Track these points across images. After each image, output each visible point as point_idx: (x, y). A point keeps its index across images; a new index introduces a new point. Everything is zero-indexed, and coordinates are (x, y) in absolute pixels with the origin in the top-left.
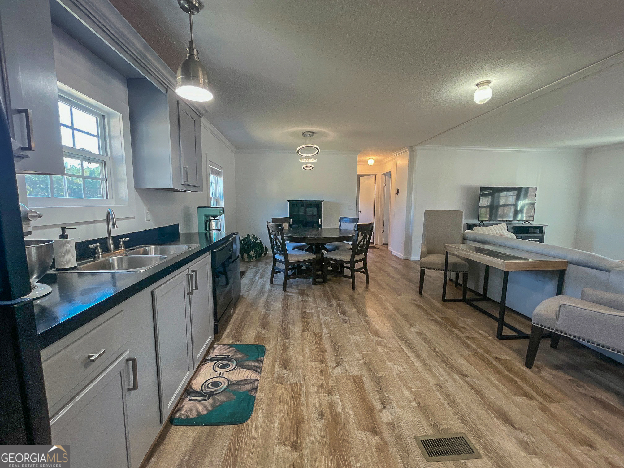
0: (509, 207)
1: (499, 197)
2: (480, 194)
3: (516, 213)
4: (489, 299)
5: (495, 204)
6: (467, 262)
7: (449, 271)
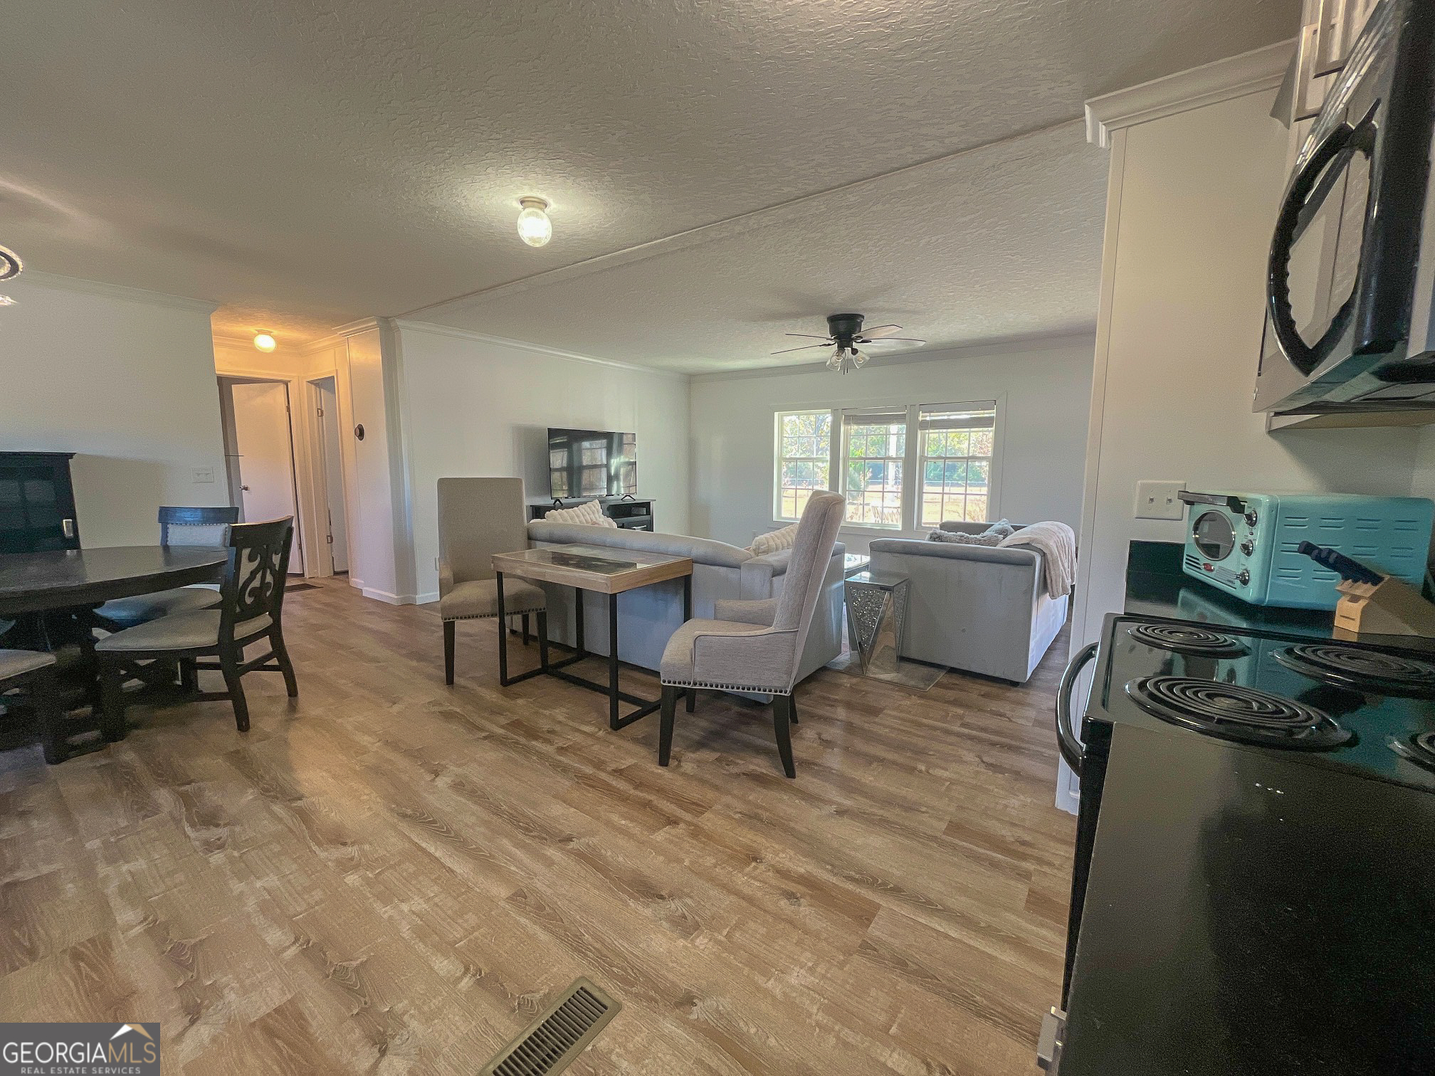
0: (598, 470)
1: (580, 450)
2: (549, 444)
3: (610, 479)
4: (589, 654)
5: (576, 464)
6: (541, 587)
7: (508, 614)
